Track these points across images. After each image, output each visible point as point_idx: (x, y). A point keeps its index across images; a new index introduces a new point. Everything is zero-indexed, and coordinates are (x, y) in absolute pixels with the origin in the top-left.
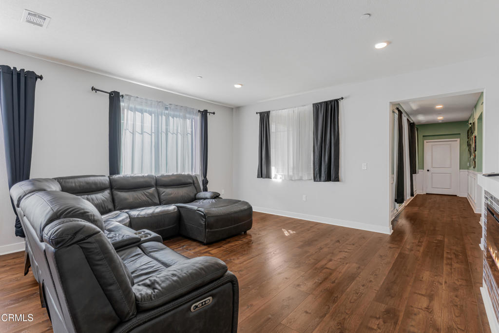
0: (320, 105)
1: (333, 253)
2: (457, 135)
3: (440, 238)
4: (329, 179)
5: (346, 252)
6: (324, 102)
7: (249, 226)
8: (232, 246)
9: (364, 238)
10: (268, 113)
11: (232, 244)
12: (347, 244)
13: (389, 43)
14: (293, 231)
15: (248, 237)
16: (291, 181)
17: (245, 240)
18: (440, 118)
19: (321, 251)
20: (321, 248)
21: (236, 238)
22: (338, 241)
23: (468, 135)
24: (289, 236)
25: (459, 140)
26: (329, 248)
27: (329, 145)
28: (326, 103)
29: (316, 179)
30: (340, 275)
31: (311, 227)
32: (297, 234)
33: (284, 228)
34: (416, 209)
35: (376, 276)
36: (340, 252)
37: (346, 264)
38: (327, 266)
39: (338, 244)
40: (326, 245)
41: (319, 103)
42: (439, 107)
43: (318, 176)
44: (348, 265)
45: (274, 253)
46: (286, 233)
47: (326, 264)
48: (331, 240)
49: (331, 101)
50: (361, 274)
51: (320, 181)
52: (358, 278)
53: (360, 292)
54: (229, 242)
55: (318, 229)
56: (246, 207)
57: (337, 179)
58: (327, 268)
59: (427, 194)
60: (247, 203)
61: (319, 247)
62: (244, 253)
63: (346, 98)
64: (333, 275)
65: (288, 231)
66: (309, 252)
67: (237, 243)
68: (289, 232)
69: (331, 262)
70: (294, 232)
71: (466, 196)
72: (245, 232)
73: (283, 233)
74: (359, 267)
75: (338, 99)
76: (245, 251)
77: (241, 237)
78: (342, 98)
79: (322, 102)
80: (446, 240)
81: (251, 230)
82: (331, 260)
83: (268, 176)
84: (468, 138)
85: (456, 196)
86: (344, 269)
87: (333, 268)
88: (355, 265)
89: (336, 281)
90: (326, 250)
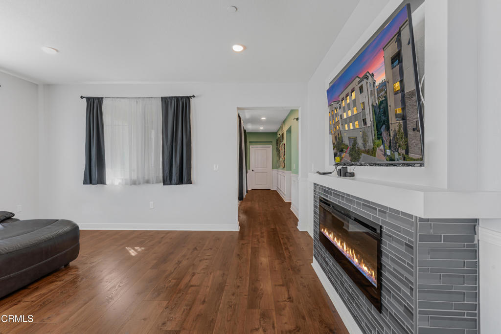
0: (169, 100)
1: (193, 265)
2: (270, 142)
3: (273, 227)
4: (181, 181)
5: (206, 259)
6: (175, 97)
7: (75, 253)
8: (44, 294)
9: (218, 239)
10: (100, 100)
11: (43, 291)
12: (205, 250)
13: (245, 48)
14: (140, 247)
15: (73, 272)
16: (133, 186)
17: (68, 278)
18: (261, 128)
19: (180, 265)
20: (179, 262)
21: (51, 278)
22: (195, 249)
23: (277, 143)
24: (136, 256)
25: (271, 146)
26: (188, 259)
27: (180, 144)
28: (177, 99)
29: (166, 183)
30: (208, 289)
31: (162, 238)
32: (145, 250)
33: (128, 247)
34: (249, 204)
35: (241, 279)
36: (200, 261)
37: (210, 274)
38: (192, 283)
39: (196, 251)
40: (184, 256)
41: (169, 97)
42: (263, 118)
43: (168, 178)
44: (212, 274)
45: (119, 286)
46: (133, 253)
47: (190, 281)
48: (188, 249)
49: (182, 98)
50: (228, 281)
51: (171, 184)
52: (226, 288)
53: (233, 303)
54: (37, 289)
55: (171, 239)
56: (67, 228)
57: (189, 182)
58: (192, 286)
59: (252, 190)
60: (69, 222)
61: (177, 262)
62: (68, 301)
63: (198, 96)
64: (200, 293)
65: (134, 249)
66: (167, 270)
67: (52, 286)
68: (136, 250)
69: (195, 277)
70: (143, 248)
71: (276, 190)
72: (67, 266)
73: (128, 252)
74: (224, 274)
75: (191, 97)
76: (70, 296)
77: (60, 275)
78: (194, 96)
79: (172, 97)
80: (277, 228)
81: (78, 258)
82: (194, 274)
83: (101, 181)
84: (277, 145)
85: (270, 189)
86: (210, 282)
87: (198, 284)
88: (219, 273)
89: (206, 300)
90: (185, 263)
